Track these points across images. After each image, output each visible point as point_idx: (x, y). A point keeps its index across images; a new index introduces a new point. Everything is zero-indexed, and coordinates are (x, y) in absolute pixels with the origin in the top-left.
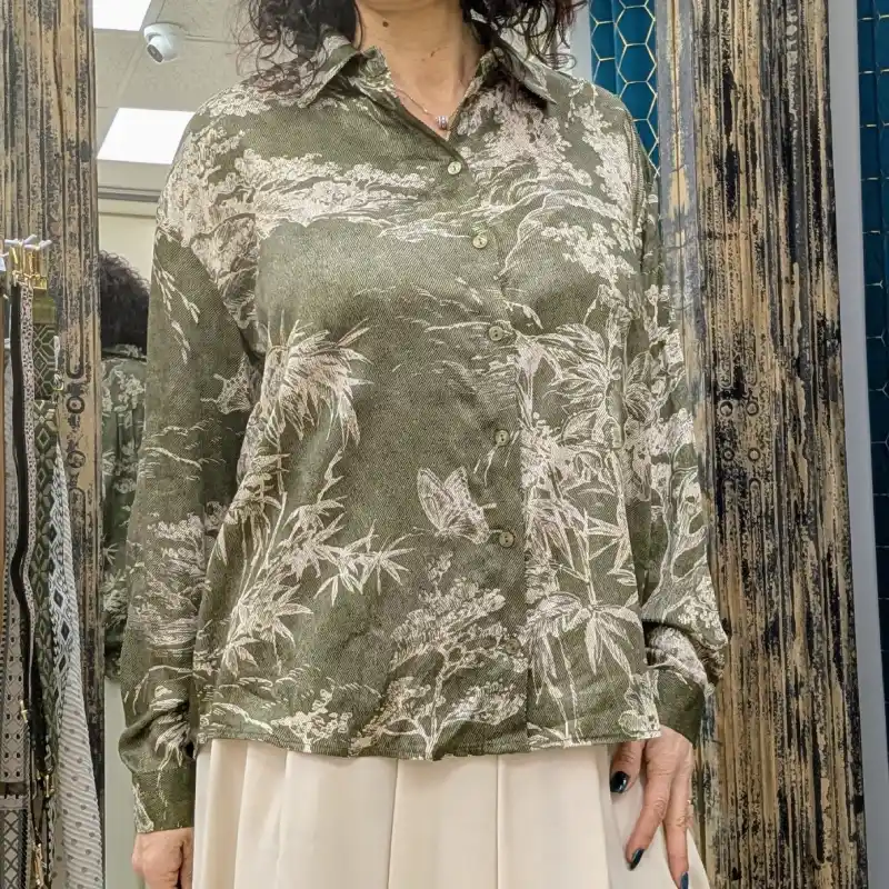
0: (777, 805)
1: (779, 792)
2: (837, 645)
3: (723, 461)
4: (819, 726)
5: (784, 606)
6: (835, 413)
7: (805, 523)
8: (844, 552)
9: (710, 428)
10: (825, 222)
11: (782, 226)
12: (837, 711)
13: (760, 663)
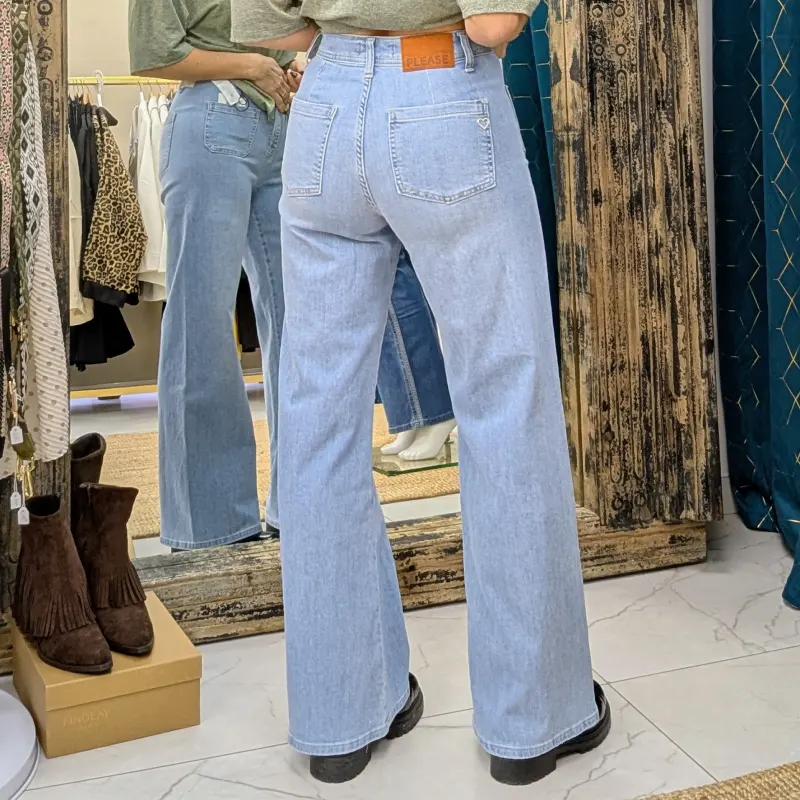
0: (641, 348)
1: (643, 336)
2: (692, 212)
3: (595, 56)
4: (676, 280)
5: (646, 178)
6: (689, 13)
7: (664, 108)
8: (697, 132)
9: (583, 26)
12: (691, 267)
13: (626, 226)
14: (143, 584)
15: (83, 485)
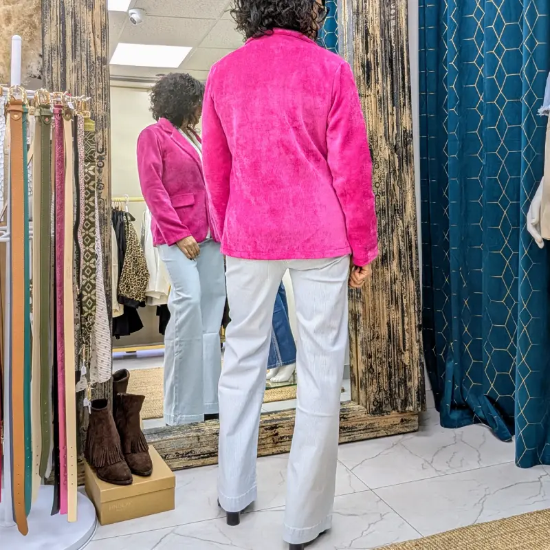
0: (387, 328)
1: (387, 322)
2: (411, 262)
4: (404, 296)
5: (389, 247)
6: (410, 167)
7: (398, 213)
8: (414, 224)
10: (406, 90)
11: (389, 92)
12: (411, 289)
13: (380, 270)
14: (147, 441)
15: (118, 394)
